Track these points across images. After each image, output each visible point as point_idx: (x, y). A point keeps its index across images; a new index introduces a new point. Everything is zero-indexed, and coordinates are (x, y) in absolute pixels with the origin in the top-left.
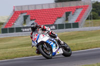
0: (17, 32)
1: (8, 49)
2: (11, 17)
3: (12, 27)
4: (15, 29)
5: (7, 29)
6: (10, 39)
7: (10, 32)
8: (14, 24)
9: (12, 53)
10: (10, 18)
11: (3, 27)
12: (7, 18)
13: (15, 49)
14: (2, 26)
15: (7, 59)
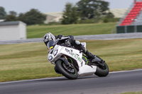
0: (138, 31)
1: (126, 56)
2: (131, 10)
3: (132, 25)
4: (136, 28)
5: (123, 27)
6: (128, 42)
7: (128, 32)
8: (133, 21)
9: (131, 61)
10: (129, 12)
11: (119, 24)
12: (125, 11)
13: (135, 56)
14: (117, 23)
15: (123, 69)
